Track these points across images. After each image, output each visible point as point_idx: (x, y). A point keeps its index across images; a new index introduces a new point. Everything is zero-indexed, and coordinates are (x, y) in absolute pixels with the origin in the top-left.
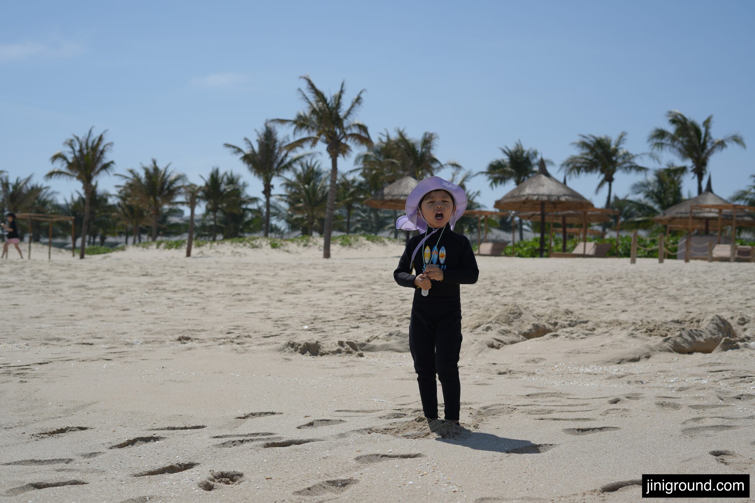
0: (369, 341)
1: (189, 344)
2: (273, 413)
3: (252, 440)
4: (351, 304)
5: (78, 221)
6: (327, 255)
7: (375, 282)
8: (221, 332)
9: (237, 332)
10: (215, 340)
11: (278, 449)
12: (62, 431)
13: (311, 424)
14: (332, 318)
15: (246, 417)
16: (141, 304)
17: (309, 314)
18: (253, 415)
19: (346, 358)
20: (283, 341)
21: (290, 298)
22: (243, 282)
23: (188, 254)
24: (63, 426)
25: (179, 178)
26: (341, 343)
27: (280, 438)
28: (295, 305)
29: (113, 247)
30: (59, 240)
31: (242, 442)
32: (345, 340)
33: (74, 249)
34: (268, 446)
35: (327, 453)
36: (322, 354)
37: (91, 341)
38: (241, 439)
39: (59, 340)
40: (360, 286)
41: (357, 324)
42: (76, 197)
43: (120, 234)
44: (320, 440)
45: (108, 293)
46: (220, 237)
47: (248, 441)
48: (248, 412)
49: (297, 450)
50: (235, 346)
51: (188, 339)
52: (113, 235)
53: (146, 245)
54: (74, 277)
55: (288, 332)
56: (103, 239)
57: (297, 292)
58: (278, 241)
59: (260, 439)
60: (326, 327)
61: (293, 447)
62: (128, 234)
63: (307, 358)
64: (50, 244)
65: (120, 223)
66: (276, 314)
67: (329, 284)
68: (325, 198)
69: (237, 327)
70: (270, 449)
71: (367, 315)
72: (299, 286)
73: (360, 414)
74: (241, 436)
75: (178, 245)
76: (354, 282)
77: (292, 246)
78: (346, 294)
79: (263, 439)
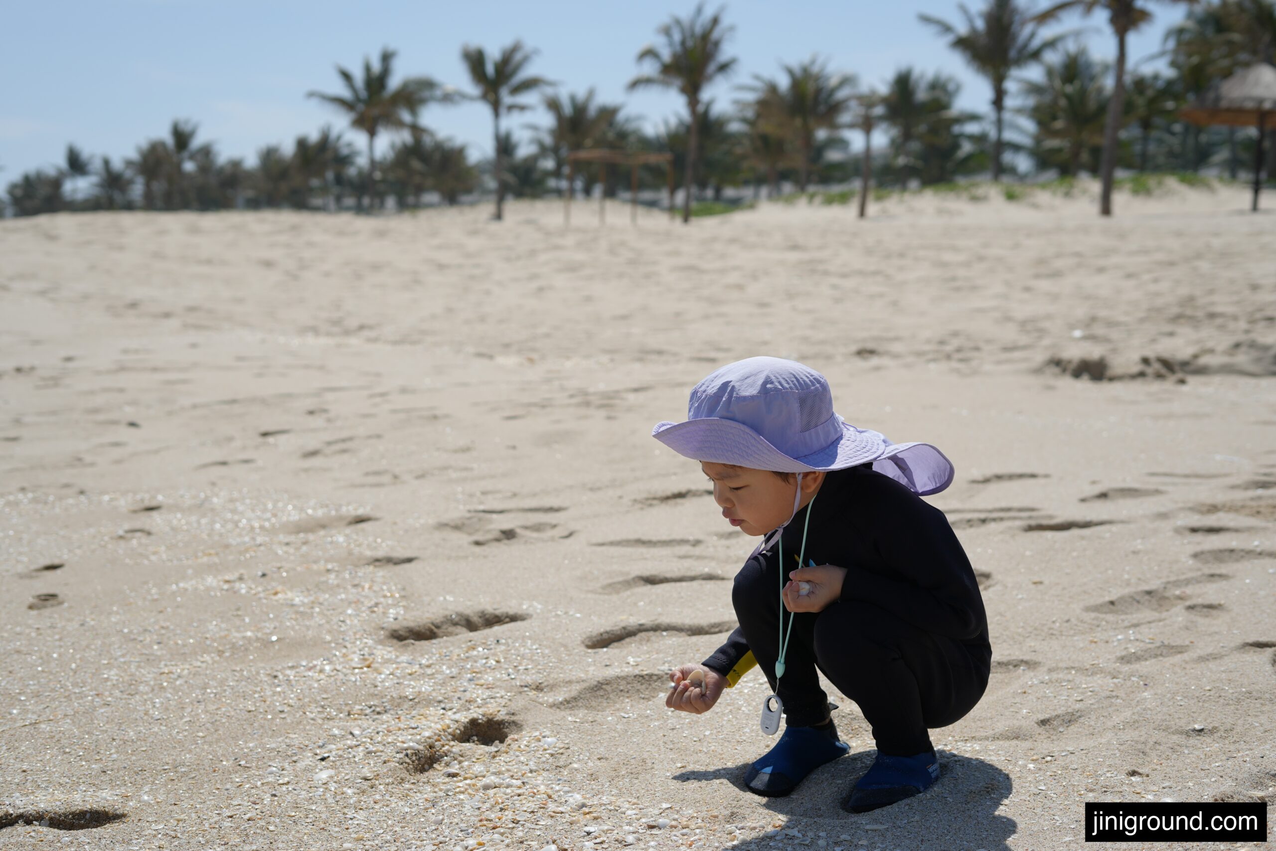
0: (1196, 356)
1: (874, 361)
2: (1033, 476)
3: (1002, 519)
4: (1157, 294)
5: (679, 162)
6: (1106, 210)
7: (1199, 256)
8: (928, 341)
9: (955, 343)
10: (919, 354)
11: (1049, 534)
12: (681, 495)
13: (1103, 496)
14: (1123, 318)
15: (986, 481)
16: (790, 295)
17: (1081, 311)
18: (999, 477)
19: (1156, 387)
20: (1039, 357)
21: (1045, 285)
22: (961, 257)
23: (862, 213)
24: (682, 488)
25: (846, 81)
26: (1146, 361)
27: (1051, 517)
28: (1055, 297)
29: (735, 204)
30: (647, 195)
31: (984, 521)
32: (1150, 353)
33: (671, 209)
34: (1030, 528)
35: (1139, 545)
36: (1111, 379)
37: (712, 355)
38: (983, 516)
39: (660, 353)
40: (1172, 264)
41: (1168, 328)
42: (673, 122)
43: (746, 183)
44: (1122, 522)
45: (733, 278)
46: (914, 184)
47: (994, 520)
48: (989, 472)
49: (1083, 538)
50: (954, 364)
51: (872, 352)
52: (736, 183)
53: (789, 200)
54: (676, 253)
55: (1046, 342)
56: (718, 191)
57: (1056, 274)
58: (1017, 189)
59: (1015, 518)
60: (1115, 334)
61: (1075, 532)
62: (759, 181)
63: (1084, 385)
64: (635, 202)
65: (745, 165)
66: (1021, 311)
67: (1114, 260)
68: (1102, 108)
69: (955, 334)
70: (1035, 535)
71: (1189, 312)
72: (1059, 264)
73: (1193, 480)
74: (980, 511)
75: (843, 199)
76: (1160, 256)
77: (1043, 197)
78: (1146, 277)
79: (1020, 518)
